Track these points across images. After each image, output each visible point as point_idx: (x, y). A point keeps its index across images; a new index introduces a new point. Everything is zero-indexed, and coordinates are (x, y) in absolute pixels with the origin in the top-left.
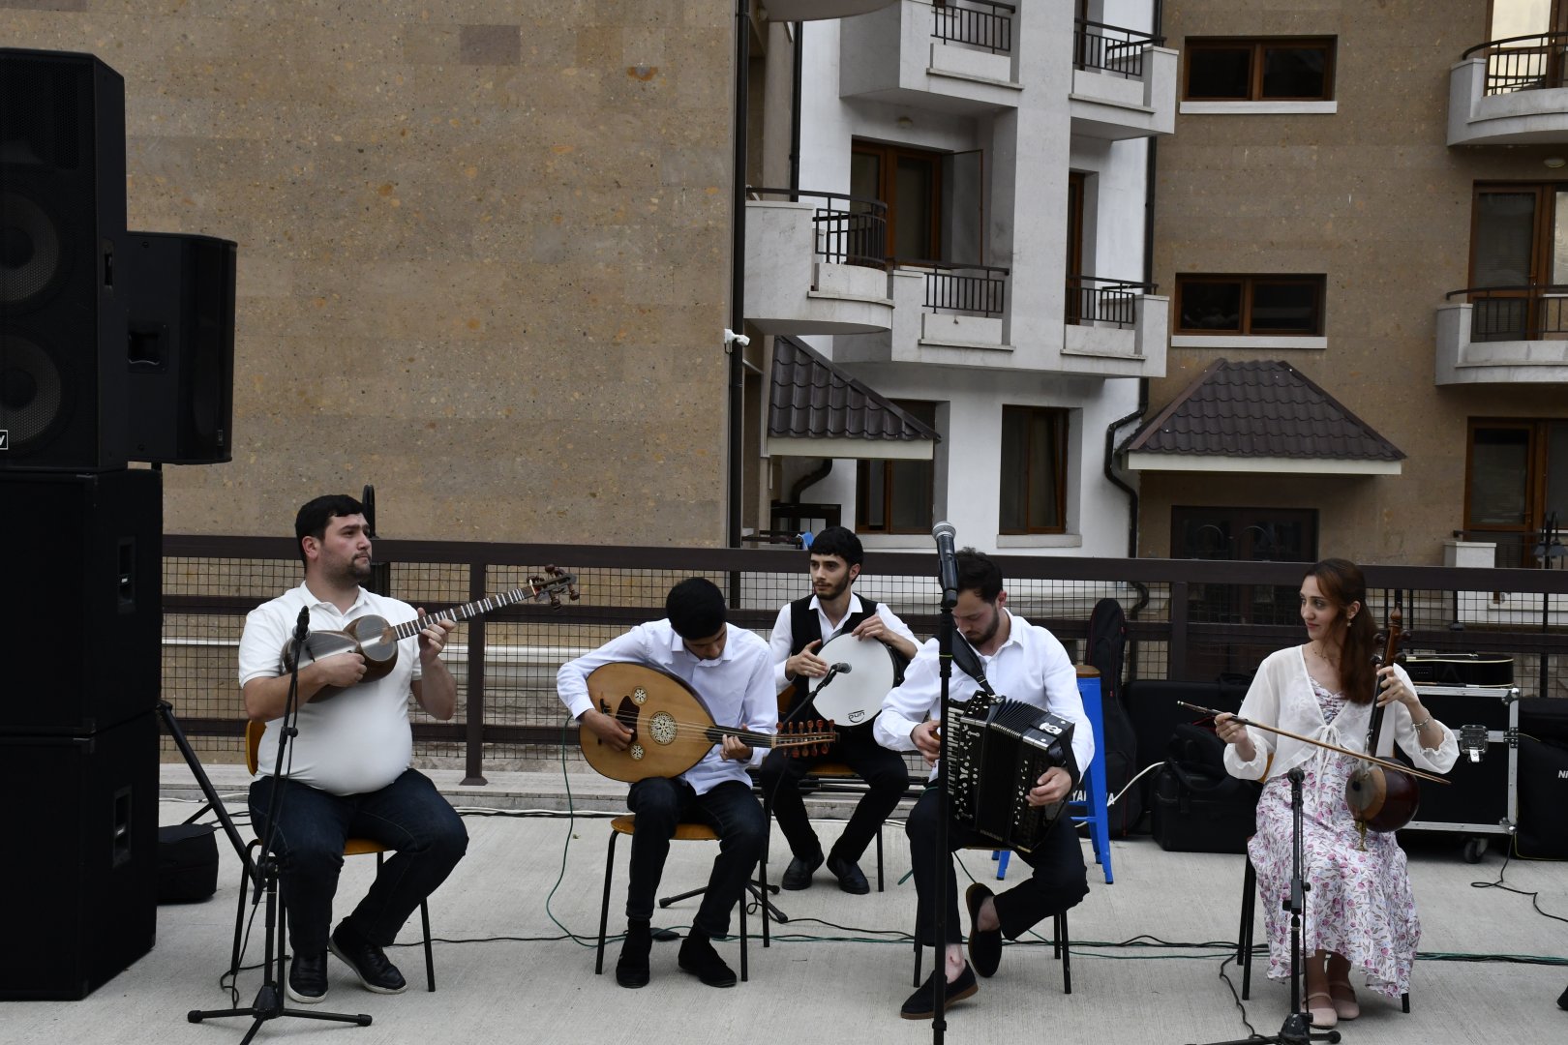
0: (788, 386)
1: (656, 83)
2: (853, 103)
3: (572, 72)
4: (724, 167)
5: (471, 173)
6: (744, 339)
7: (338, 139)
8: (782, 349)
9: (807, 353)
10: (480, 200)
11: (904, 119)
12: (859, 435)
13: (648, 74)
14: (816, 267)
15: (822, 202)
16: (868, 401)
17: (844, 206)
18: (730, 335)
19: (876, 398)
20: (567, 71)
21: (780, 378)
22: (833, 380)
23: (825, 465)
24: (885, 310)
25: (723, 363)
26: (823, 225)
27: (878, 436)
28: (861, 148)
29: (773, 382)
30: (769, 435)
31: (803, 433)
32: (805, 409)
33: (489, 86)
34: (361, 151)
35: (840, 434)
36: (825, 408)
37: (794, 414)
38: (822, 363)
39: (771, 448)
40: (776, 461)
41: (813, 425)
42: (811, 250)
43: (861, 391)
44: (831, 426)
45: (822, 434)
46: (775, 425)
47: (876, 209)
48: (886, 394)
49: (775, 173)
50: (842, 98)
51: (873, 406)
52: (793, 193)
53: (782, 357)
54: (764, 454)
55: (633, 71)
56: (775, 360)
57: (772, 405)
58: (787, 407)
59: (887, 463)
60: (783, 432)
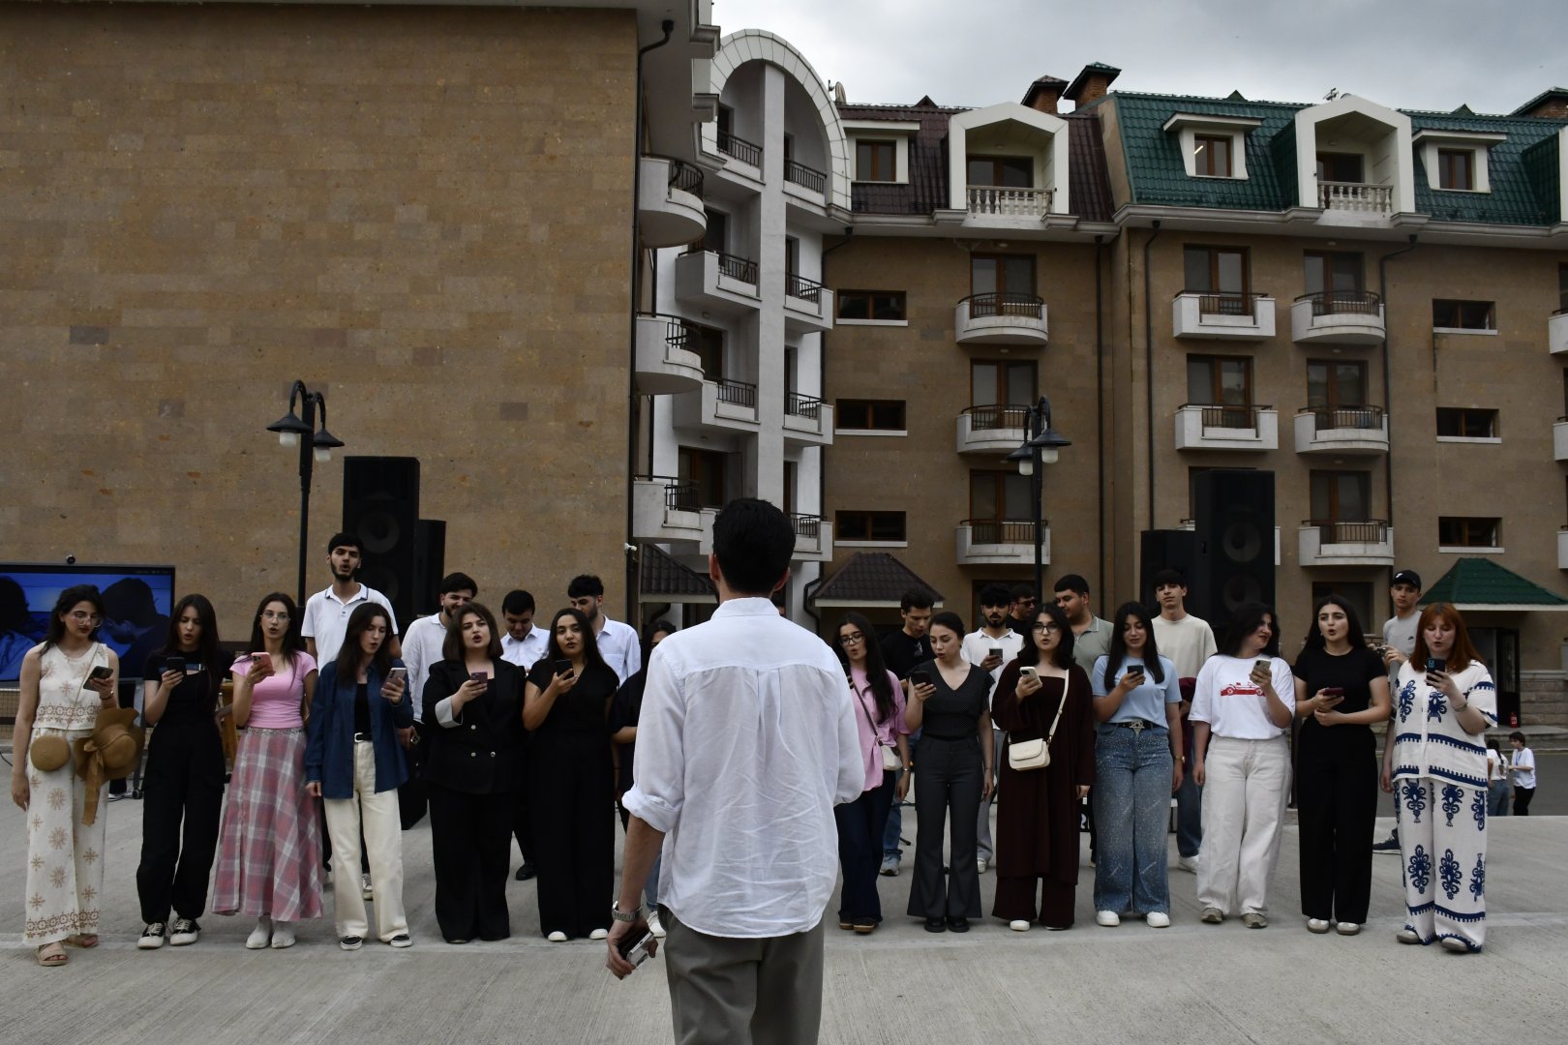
0: (650, 568)
1: (592, 429)
2: (678, 429)
3: (552, 423)
4: (624, 467)
5: (504, 471)
6: (634, 548)
7: (441, 455)
8: (647, 550)
9: (659, 551)
10: (508, 483)
11: (703, 437)
12: (686, 592)
13: (588, 424)
14: (666, 512)
15: (669, 482)
16: (690, 575)
17: (676, 483)
18: (627, 546)
19: (693, 573)
20: (550, 424)
21: (646, 564)
22: (672, 565)
23: (667, 606)
24: (699, 532)
25: (624, 560)
26: (669, 491)
27: (695, 592)
28: (682, 450)
29: (643, 566)
30: (641, 592)
31: (658, 591)
32: (659, 579)
33: (513, 430)
34: (452, 461)
35: (676, 591)
36: (668, 579)
37: (654, 581)
38: (667, 558)
39: (642, 599)
40: (644, 604)
41: (663, 587)
42: (664, 503)
43: (686, 570)
44: (672, 588)
45: (667, 591)
46: (644, 587)
47: (691, 484)
48: (697, 571)
49: (643, 469)
50: (674, 428)
51: (692, 577)
52: (650, 477)
53: (647, 554)
54: (640, 602)
55: (581, 423)
56: (643, 556)
57: (642, 577)
58: (650, 578)
59: (697, 605)
60: (648, 591)
